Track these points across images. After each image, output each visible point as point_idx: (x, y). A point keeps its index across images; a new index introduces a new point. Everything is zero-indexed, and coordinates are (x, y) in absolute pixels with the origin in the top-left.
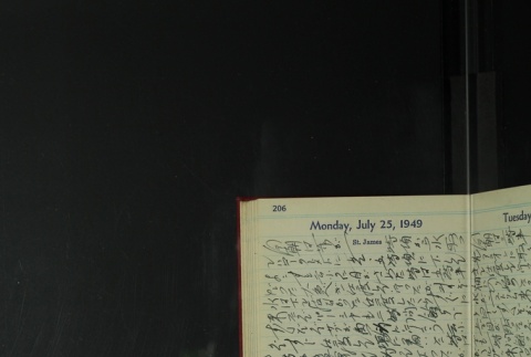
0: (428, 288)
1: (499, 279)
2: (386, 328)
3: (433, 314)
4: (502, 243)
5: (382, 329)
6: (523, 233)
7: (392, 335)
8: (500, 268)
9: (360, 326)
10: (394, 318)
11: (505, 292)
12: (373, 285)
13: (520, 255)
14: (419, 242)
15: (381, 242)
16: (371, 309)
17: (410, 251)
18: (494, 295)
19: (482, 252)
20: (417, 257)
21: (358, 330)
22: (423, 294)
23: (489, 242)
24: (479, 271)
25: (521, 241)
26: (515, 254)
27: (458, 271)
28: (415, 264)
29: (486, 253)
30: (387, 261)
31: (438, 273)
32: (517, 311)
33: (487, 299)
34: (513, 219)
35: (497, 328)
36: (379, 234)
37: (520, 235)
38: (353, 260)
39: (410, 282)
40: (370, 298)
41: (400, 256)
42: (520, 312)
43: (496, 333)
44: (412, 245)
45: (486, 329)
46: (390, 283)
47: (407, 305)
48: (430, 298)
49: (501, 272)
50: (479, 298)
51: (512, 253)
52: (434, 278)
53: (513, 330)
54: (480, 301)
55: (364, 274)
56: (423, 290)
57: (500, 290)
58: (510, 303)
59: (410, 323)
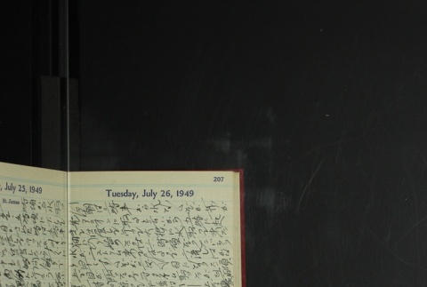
0: (45, 244)
1: (101, 240)
2: (22, 274)
3: (48, 265)
4: (105, 212)
5: (20, 275)
6: (127, 206)
7: (25, 280)
8: (103, 230)
9: (7, 272)
10: (26, 267)
11: (109, 250)
12: (14, 238)
13: (124, 223)
14: (40, 205)
15: (18, 203)
16: (13, 258)
17: (35, 212)
18: (95, 252)
19: (81, 218)
20: (39, 217)
21: (6, 275)
22: (42, 248)
23: (89, 210)
24: (78, 232)
25: (125, 212)
26: (119, 221)
27: (61, 231)
28: (38, 224)
29: (86, 218)
30: (22, 218)
31: (50, 231)
32: (120, 264)
33: (86, 254)
34: (117, 195)
35: (99, 277)
36: (18, 196)
37: (124, 208)
38: (3, 215)
39: (35, 237)
40: (13, 248)
41: (30, 216)
42: (124, 265)
43: (97, 280)
44: (36, 207)
45: (86, 277)
46: (24, 236)
47: (34, 256)
48: (46, 251)
49: (102, 234)
50: (78, 253)
51: (115, 221)
52: (49, 236)
53: (117, 278)
54: (78, 256)
55: (9, 228)
56: (42, 244)
57: (103, 248)
58: (113, 259)
59: (36, 271)
